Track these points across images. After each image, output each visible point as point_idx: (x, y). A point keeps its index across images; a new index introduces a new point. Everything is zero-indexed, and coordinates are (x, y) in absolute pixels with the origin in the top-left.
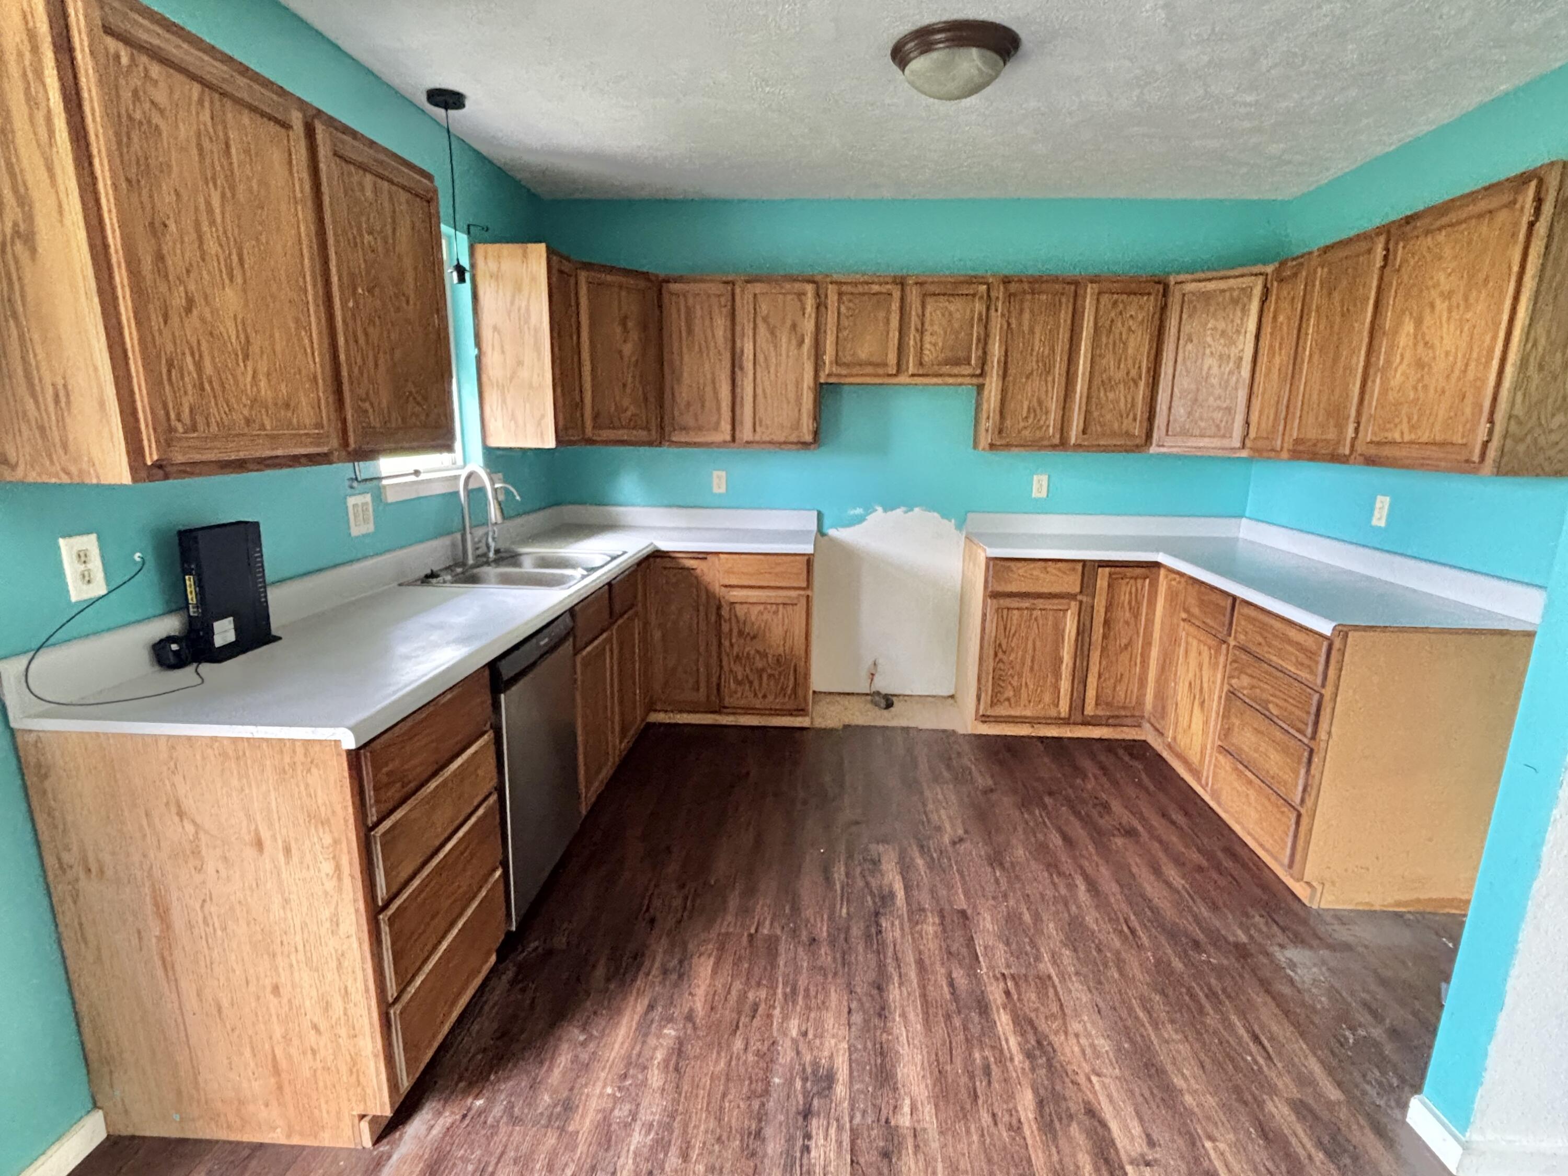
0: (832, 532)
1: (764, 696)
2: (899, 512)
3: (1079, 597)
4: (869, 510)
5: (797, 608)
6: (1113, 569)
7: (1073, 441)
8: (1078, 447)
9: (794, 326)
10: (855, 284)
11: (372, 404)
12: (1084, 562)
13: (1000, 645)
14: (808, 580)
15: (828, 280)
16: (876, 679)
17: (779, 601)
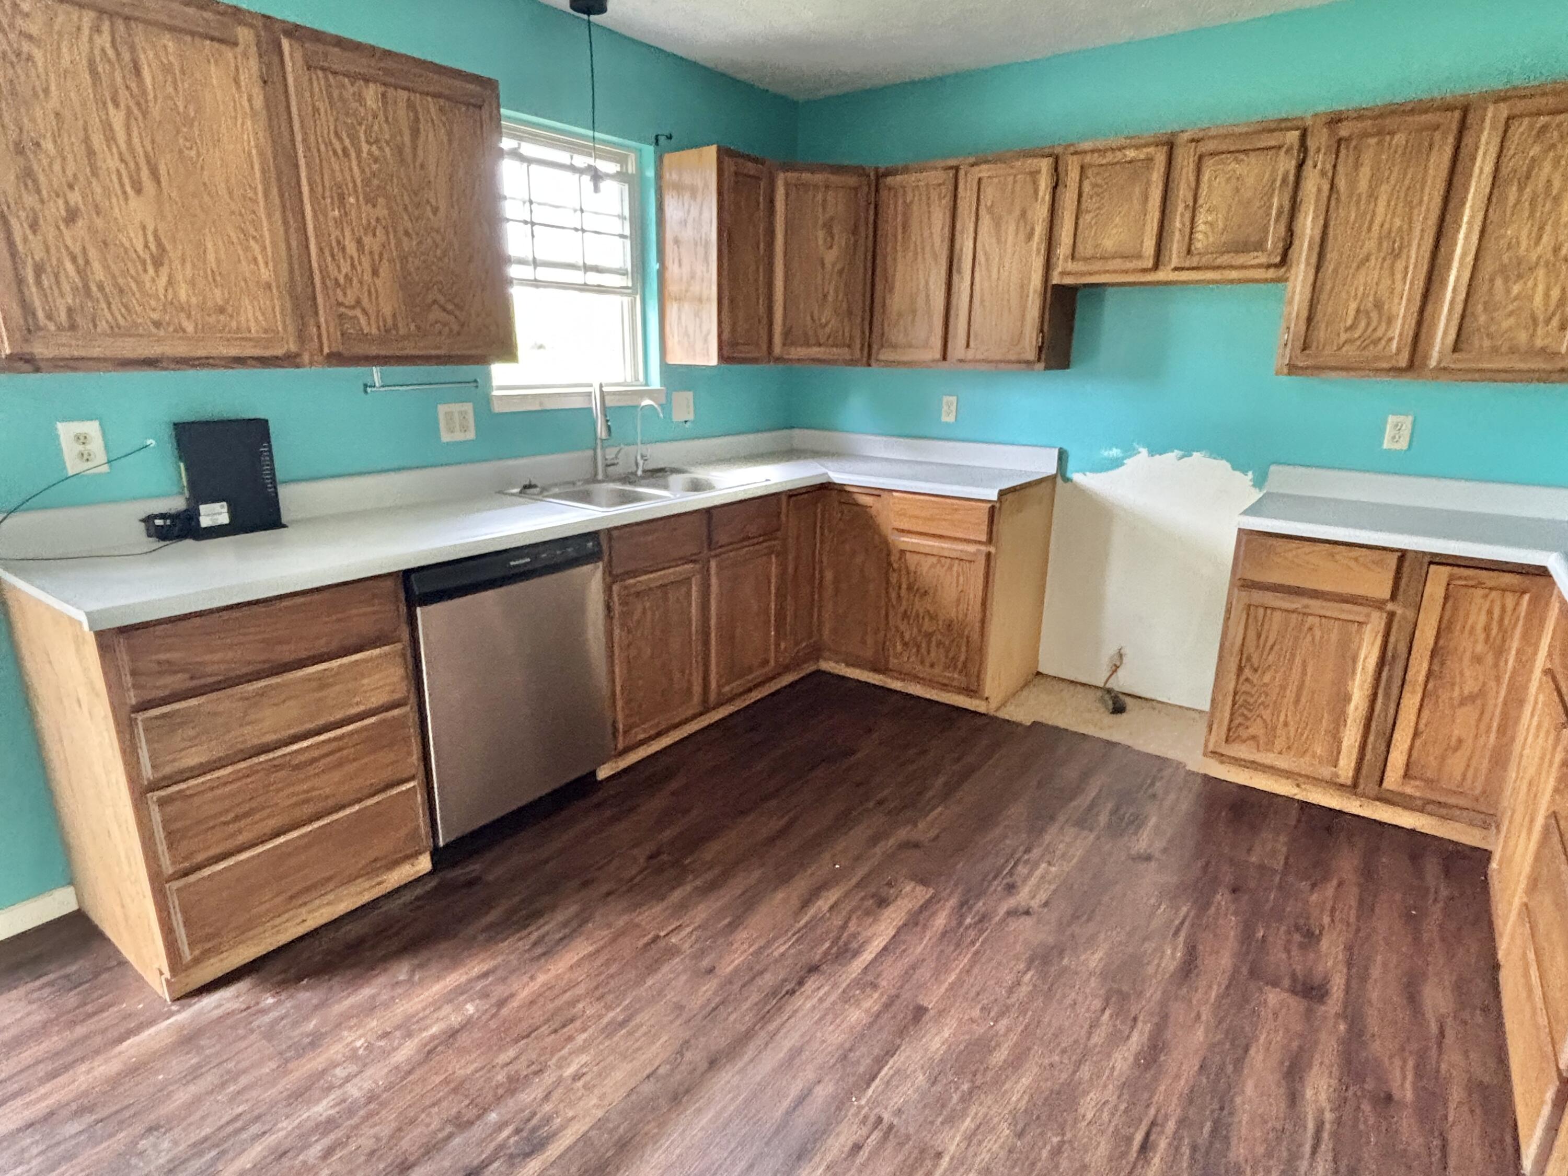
0: (1077, 477)
1: (932, 666)
2: (1171, 456)
3: (1390, 606)
4: (1130, 452)
5: (973, 566)
6: (1456, 570)
7: (1433, 363)
8: (1441, 370)
9: (1024, 213)
10: (1102, 152)
11: (364, 311)
12: (1403, 555)
13: (1249, 659)
14: (990, 533)
15: (1072, 149)
16: (1120, 673)
17: (954, 555)
